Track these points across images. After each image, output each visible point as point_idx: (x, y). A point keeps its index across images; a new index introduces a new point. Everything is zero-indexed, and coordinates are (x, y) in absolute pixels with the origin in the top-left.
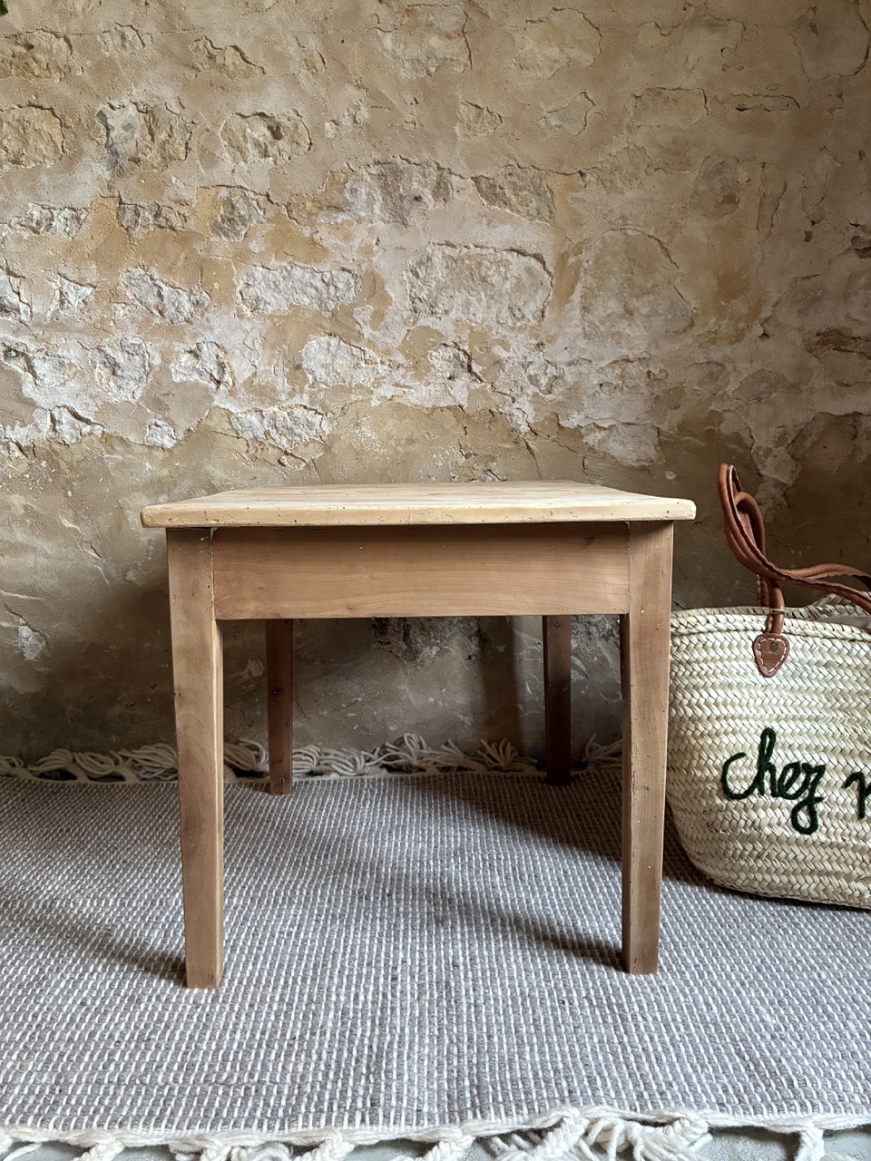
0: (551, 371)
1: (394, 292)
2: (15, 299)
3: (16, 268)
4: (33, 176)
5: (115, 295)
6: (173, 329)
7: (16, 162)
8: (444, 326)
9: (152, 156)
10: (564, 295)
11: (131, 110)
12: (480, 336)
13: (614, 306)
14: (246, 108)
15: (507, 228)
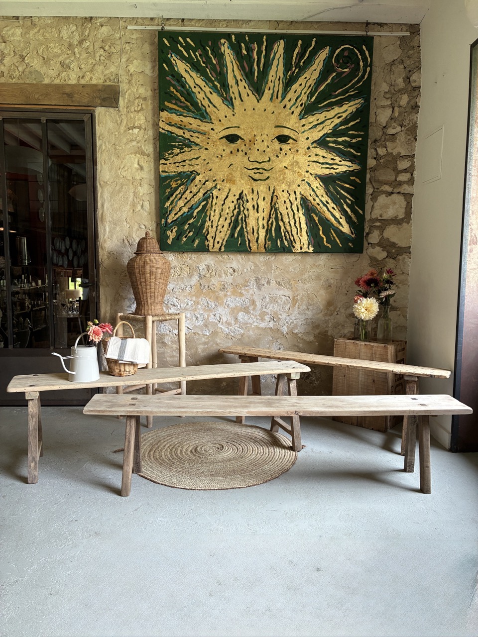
0: (291, 321)
1: (257, 304)
2: (177, 304)
3: (178, 297)
4: (183, 278)
5: (198, 303)
6: (210, 310)
7: (179, 276)
8: (268, 311)
9: (208, 275)
10: (294, 305)
11: (204, 265)
12: (276, 313)
13: (305, 307)
14: (228, 266)
15: (282, 291)
